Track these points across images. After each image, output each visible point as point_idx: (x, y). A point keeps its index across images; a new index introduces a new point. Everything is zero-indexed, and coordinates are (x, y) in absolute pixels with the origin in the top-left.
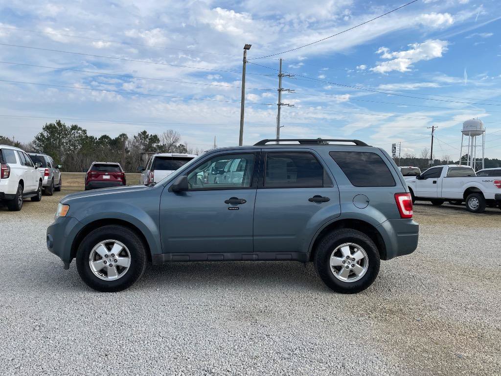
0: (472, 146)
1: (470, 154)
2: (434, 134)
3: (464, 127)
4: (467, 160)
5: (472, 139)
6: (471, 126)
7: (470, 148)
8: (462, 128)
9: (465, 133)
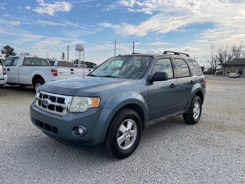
0: (80, 55)
1: (79, 59)
2: (68, 49)
3: (76, 47)
4: (78, 62)
5: (80, 52)
6: (79, 47)
7: (79, 56)
8: (75, 47)
9: (77, 49)
